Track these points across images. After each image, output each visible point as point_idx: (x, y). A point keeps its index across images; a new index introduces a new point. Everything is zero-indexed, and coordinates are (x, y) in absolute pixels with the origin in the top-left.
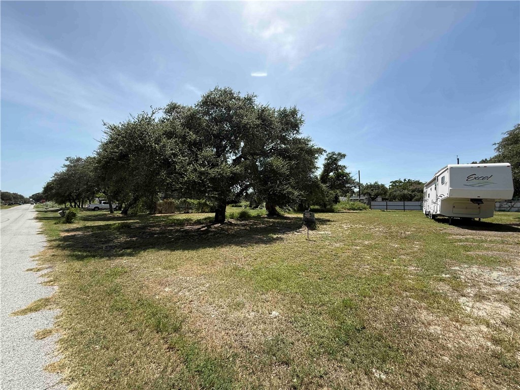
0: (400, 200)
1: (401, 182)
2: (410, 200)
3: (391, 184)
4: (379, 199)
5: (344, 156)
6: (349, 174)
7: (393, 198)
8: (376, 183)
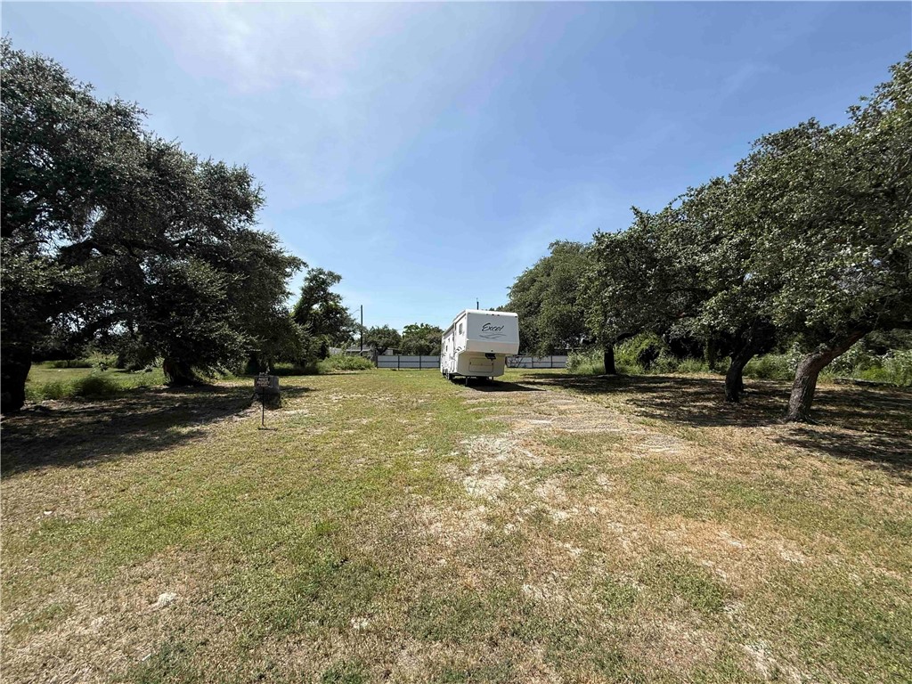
0: (416, 354)
1: (417, 328)
3: (405, 330)
4: (390, 351)
5: (338, 278)
6: (346, 309)
7: (407, 351)
8: (386, 327)
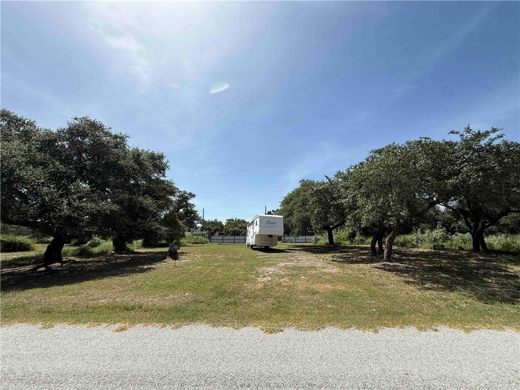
2: (239, 235)
3: (226, 221)
4: (217, 234)
5: (194, 196)
8: (216, 220)
